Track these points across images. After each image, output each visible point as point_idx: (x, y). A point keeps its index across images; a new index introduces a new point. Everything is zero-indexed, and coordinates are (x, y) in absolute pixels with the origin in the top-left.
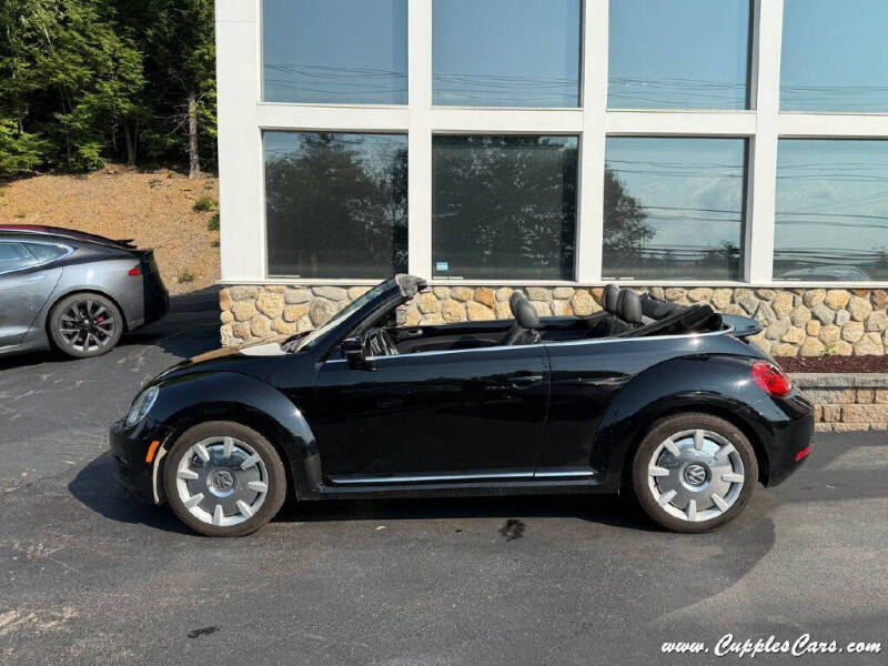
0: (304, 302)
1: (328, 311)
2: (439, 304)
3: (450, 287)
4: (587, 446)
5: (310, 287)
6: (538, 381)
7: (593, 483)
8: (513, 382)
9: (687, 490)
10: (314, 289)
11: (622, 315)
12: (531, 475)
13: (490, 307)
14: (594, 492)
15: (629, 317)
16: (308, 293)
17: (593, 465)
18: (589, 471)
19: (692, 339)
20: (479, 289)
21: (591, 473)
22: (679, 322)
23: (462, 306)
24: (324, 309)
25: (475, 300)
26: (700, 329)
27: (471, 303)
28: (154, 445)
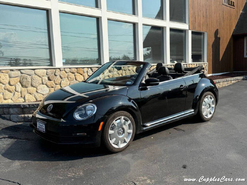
0: (17, 77)
1: (28, 80)
2: (67, 74)
3: (70, 68)
5: (20, 70)
7: (193, 113)
10: (21, 70)
13: (82, 75)
16: (19, 72)
18: (193, 110)
20: (78, 69)
23: (73, 75)
24: (26, 79)
25: (77, 73)
27: (76, 74)
28: (102, 124)
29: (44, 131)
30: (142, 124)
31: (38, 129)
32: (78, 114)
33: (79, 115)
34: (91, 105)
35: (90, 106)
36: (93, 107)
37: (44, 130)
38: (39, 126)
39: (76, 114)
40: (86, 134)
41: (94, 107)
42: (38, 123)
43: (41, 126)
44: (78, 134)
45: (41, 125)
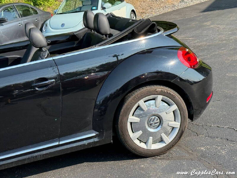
4: (90, 118)
6: (52, 83)
7: (96, 140)
8: (36, 86)
9: (149, 132)
11: (98, 30)
12: (57, 143)
14: (98, 145)
15: (102, 31)
17: (95, 129)
18: (93, 133)
19: (141, 40)
21: (94, 135)
22: (133, 31)
26: (146, 34)
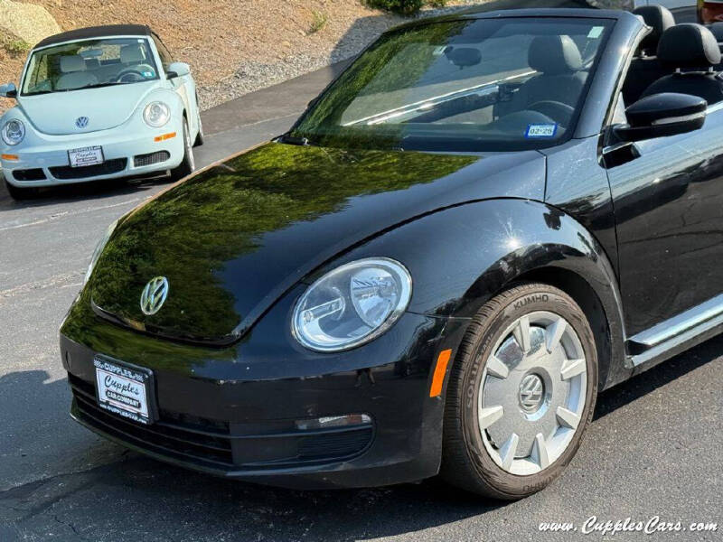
28: (445, 357)
29: (139, 415)
30: (625, 340)
31: (107, 403)
32: (316, 316)
33: (320, 321)
34: (378, 266)
35: (373, 270)
36: (388, 275)
37: (144, 410)
38: (113, 388)
39: (303, 319)
40: (365, 418)
41: (395, 276)
42: (101, 376)
43: (119, 391)
44: (324, 421)
45: (118, 386)
